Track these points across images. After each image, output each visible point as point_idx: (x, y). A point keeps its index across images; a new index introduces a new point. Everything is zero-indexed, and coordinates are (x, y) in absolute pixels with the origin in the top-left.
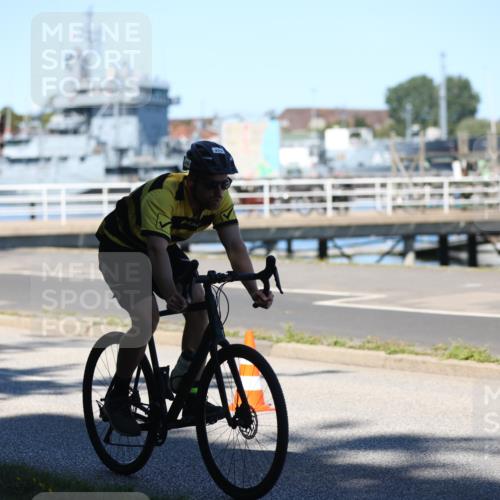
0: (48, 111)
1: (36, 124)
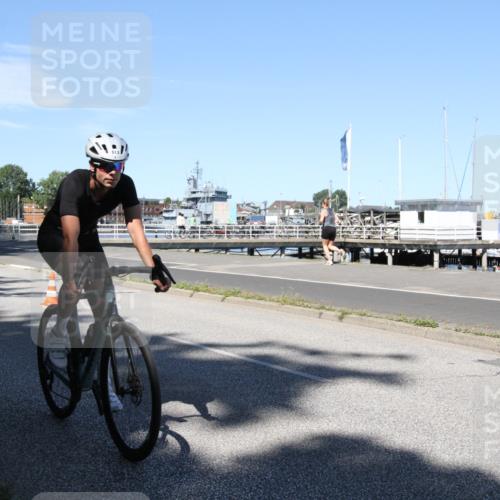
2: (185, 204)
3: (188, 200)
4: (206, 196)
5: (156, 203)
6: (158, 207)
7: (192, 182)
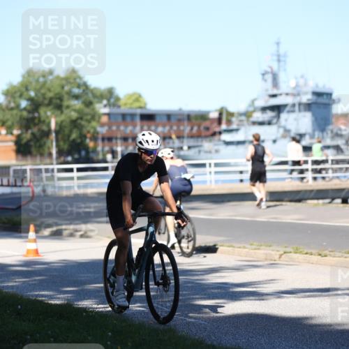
0: (251, 109)
1: (243, 118)
2: (258, 116)
3: (264, 109)
4: (297, 100)
5: (203, 117)
6: (207, 124)
7: (269, 77)
